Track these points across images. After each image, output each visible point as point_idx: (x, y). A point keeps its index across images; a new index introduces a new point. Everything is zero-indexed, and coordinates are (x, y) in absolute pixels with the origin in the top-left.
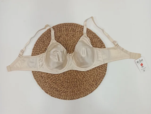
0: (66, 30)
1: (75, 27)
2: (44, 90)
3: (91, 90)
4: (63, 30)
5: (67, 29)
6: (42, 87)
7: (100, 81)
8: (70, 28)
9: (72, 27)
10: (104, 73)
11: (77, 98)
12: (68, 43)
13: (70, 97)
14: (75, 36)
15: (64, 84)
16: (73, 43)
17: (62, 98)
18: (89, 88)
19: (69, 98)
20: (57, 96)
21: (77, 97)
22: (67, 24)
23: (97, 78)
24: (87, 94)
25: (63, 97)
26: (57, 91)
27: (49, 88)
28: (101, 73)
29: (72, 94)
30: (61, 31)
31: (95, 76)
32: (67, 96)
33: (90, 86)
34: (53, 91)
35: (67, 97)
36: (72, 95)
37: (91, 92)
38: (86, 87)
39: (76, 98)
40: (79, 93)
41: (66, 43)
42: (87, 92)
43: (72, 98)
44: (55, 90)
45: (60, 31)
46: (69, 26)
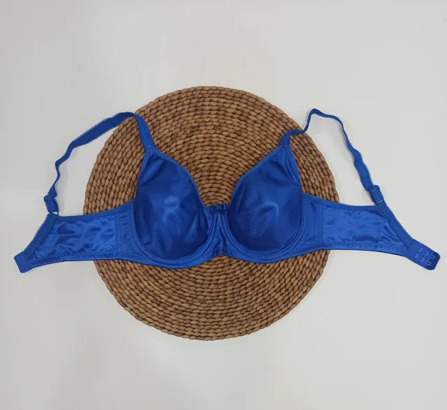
0: (219, 110)
1: (249, 107)
2: (116, 295)
3: (267, 318)
4: (210, 108)
5: (222, 109)
6: (110, 282)
7: (302, 293)
8: (232, 106)
9: (238, 103)
10: (317, 270)
11: (219, 338)
12: (219, 156)
13: (195, 331)
14: (246, 135)
15: (182, 285)
16: (234, 157)
17: (170, 330)
18: (263, 310)
19: (192, 333)
20: (155, 321)
21: (218, 335)
22: (223, 92)
23: (292, 284)
24: (251, 327)
25: (173, 326)
26: (155, 305)
27: (132, 292)
28: (308, 271)
29: (204, 320)
30: (202, 110)
31: (288, 275)
32: (188, 325)
33: (264, 305)
34: (143, 302)
35: (187, 329)
36: (203, 324)
37: (267, 325)
38: (251, 305)
39: (214, 335)
40: (227, 323)
41: (212, 154)
42: (255, 322)
43: (202, 335)
44: (152, 298)
45: (196, 110)
46: (229, 98)
